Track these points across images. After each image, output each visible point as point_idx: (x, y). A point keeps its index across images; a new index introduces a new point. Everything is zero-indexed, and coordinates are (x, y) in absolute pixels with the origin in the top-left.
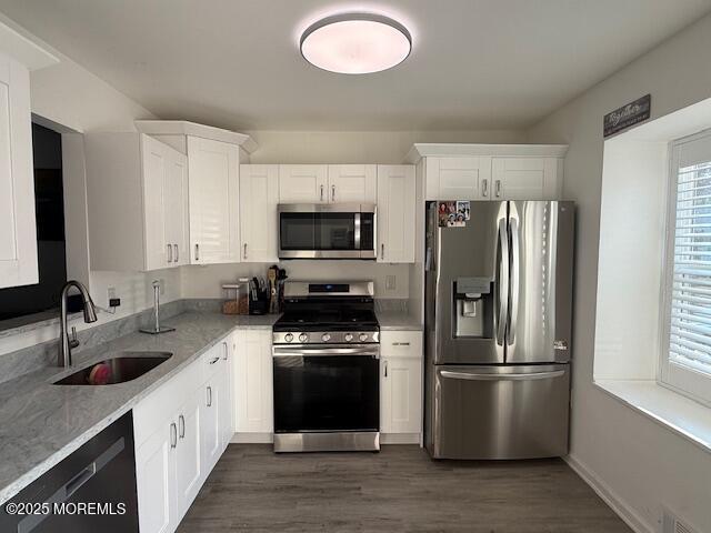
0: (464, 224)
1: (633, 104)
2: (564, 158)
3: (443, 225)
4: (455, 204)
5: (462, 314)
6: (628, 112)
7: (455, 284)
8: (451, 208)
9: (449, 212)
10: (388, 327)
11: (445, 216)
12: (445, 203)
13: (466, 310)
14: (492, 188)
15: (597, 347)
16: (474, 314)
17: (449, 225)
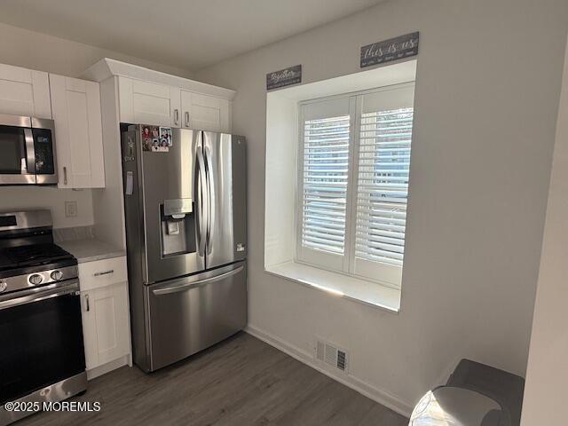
0: (167, 150)
1: (289, 70)
2: (233, 101)
3: (147, 149)
4: (158, 129)
5: (167, 233)
6: (286, 75)
7: (162, 206)
8: (155, 133)
9: (152, 137)
10: (86, 259)
11: (149, 141)
12: (148, 127)
13: (170, 230)
14: (182, 117)
15: (266, 244)
16: (177, 232)
17: (154, 150)
